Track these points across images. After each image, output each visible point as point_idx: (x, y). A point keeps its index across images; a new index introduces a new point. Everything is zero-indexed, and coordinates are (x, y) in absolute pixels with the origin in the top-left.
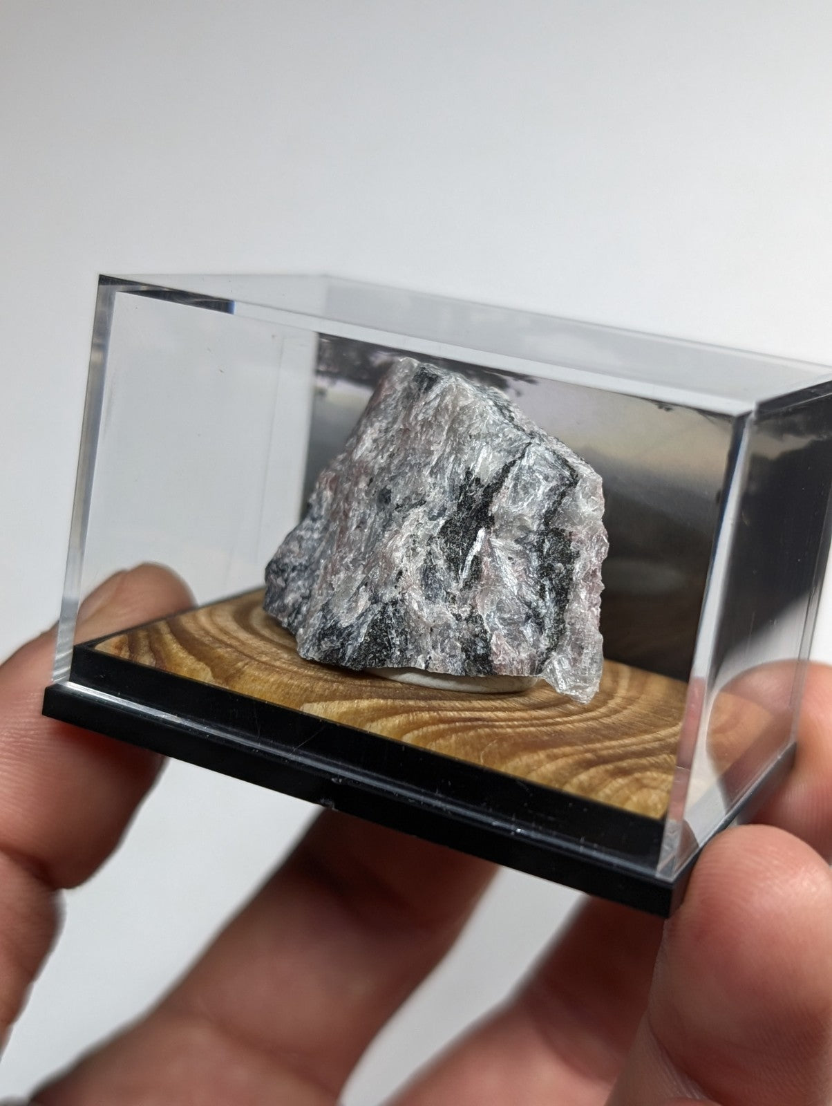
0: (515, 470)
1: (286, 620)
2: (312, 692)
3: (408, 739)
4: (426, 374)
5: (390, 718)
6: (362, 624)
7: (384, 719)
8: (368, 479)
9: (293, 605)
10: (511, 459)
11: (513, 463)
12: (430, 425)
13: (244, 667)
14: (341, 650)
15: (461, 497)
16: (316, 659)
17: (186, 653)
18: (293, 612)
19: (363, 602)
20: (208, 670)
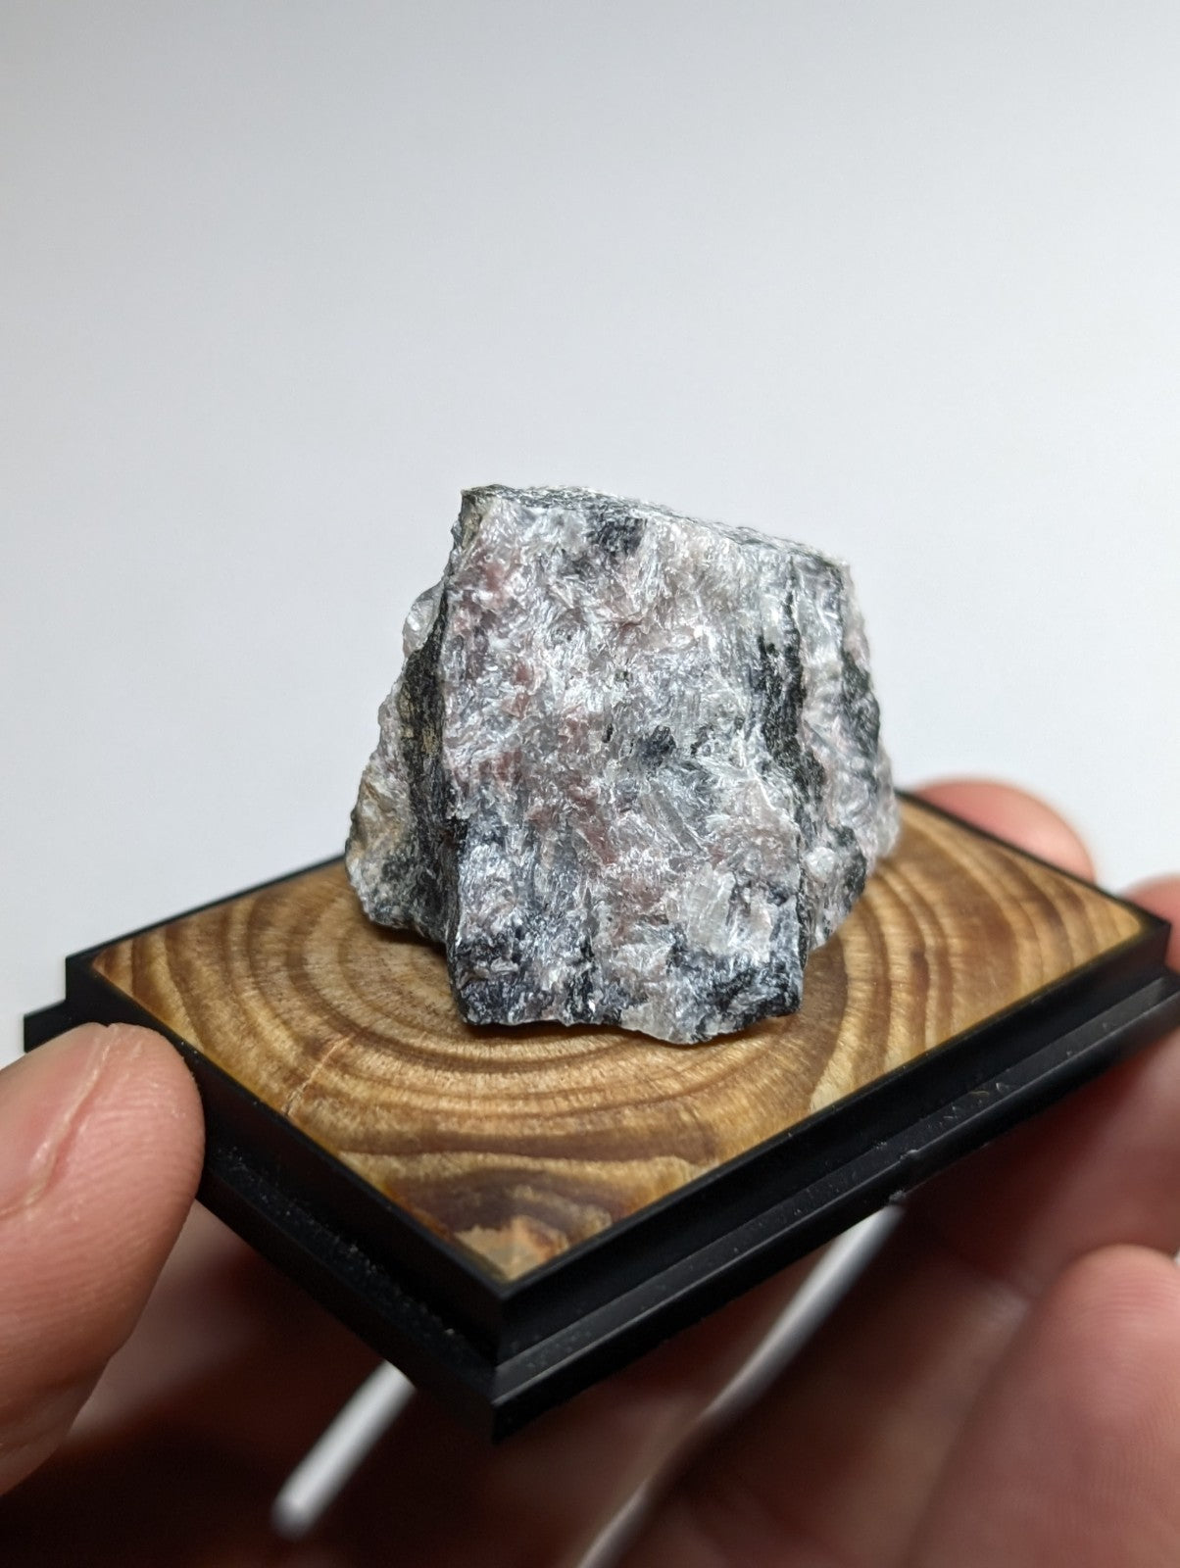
0: (795, 607)
1: (567, 1014)
2: (795, 1075)
3: (932, 1040)
4: (611, 523)
5: (891, 1031)
6: (789, 941)
7: (890, 1037)
8: (603, 732)
9: (566, 985)
10: (784, 596)
11: (790, 599)
12: (671, 602)
13: (694, 1117)
14: (786, 994)
15: (768, 685)
16: (725, 1031)
17: (620, 1165)
18: (571, 994)
19: (767, 912)
20: (675, 1160)
